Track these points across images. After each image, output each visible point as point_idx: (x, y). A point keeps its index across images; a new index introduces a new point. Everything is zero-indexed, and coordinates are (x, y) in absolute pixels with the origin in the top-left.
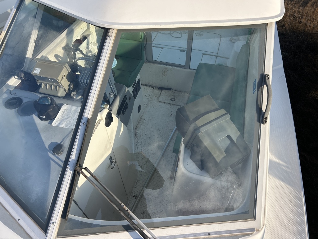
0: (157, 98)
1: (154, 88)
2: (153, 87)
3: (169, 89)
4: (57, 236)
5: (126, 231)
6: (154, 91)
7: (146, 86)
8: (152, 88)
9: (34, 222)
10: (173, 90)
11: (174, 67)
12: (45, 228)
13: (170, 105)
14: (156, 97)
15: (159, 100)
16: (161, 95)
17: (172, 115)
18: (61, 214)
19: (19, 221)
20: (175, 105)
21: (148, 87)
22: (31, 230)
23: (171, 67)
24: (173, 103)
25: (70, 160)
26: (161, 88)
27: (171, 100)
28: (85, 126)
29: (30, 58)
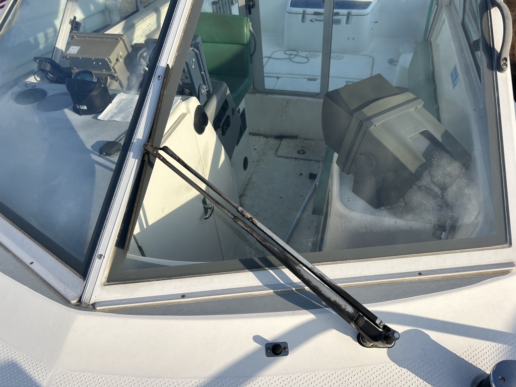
0: (273, 151)
1: (267, 138)
2: (266, 136)
3: (295, 137)
4: (107, 282)
5: (247, 270)
6: (268, 142)
7: (254, 135)
8: (265, 138)
9: (62, 263)
10: (300, 138)
11: (300, 98)
12: (83, 269)
13: (296, 161)
14: (272, 149)
15: (279, 155)
16: (281, 146)
17: (301, 174)
18: (116, 238)
19: (31, 266)
20: (306, 160)
21: (257, 137)
22: (56, 278)
23: (296, 98)
24: (303, 156)
25: (134, 140)
26: (280, 137)
27: (299, 152)
28: (160, 80)
29: (62, 51)
